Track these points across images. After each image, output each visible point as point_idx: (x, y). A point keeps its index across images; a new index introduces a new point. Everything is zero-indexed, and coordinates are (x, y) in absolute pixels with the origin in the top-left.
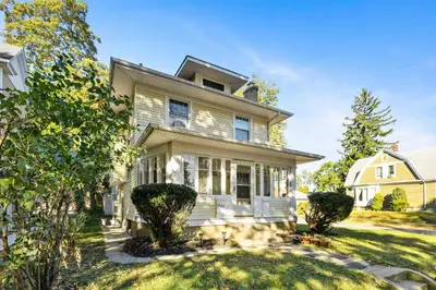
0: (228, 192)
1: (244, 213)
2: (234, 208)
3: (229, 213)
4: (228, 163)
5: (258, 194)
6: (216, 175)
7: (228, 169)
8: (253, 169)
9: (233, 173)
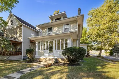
0: (47, 49)
1: (51, 55)
2: (48, 53)
3: (47, 55)
4: (47, 41)
5: (55, 49)
6: (44, 45)
7: (47, 43)
8: (54, 42)
9: (48, 44)
